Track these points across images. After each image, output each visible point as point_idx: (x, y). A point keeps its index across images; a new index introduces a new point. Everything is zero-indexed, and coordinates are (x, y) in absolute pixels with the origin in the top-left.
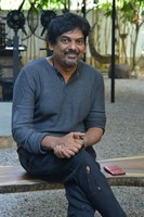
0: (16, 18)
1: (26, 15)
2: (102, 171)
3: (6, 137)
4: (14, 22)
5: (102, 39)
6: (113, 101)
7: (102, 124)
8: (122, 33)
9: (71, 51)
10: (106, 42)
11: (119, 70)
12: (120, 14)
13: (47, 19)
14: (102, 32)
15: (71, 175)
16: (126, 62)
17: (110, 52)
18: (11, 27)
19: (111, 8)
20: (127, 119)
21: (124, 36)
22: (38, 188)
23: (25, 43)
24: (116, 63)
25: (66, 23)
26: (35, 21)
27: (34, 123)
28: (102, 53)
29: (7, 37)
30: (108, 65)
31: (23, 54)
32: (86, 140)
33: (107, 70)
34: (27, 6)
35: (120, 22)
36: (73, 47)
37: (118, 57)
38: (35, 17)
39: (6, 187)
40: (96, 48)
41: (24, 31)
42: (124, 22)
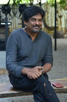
0: (6, 8)
1: (11, 7)
2: (52, 85)
3: (2, 69)
4: (6, 10)
5: (49, 18)
6: (56, 50)
7: (51, 62)
8: (60, 15)
9: (37, 25)
10: (52, 20)
11: (59, 34)
12: (59, 5)
13: (22, 8)
14: (49, 15)
15: (36, 88)
16: (62, 30)
17: (54, 25)
18: (4, 13)
19: (54, 3)
20: (63, 59)
21: (61, 17)
22: (19, 95)
23: (11, 21)
24: (57, 30)
25: (33, 11)
26: (16, 10)
27: (17, 61)
28: (50, 26)
29: (2, 18)
30: (53, 32)
31: (10, 27)
32: (43, 70)
33: (53, 34)
34: (11, 2)
35: (58, 9)
36: (38, 23)
37: (58, 28)
38: (16, 7)
39: (3, 94)
40: (47, 23)
41: (10, 15)
42: (61, 9)
